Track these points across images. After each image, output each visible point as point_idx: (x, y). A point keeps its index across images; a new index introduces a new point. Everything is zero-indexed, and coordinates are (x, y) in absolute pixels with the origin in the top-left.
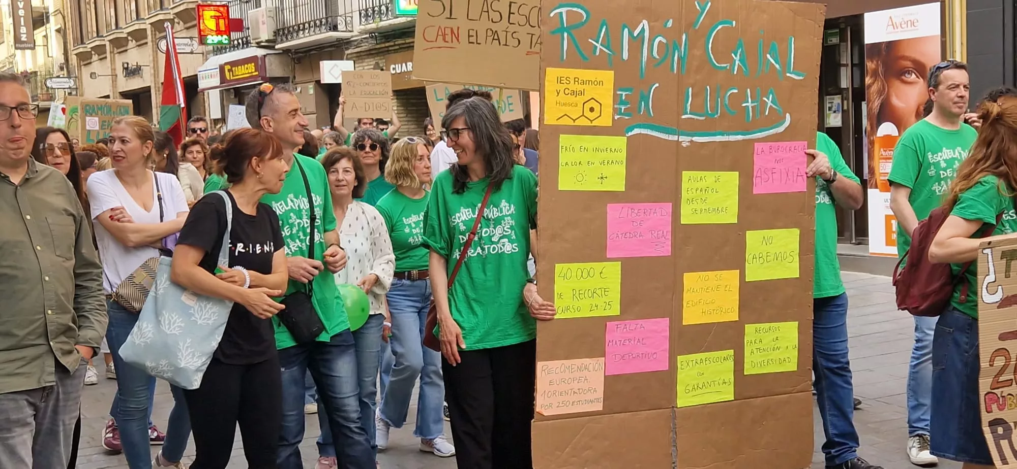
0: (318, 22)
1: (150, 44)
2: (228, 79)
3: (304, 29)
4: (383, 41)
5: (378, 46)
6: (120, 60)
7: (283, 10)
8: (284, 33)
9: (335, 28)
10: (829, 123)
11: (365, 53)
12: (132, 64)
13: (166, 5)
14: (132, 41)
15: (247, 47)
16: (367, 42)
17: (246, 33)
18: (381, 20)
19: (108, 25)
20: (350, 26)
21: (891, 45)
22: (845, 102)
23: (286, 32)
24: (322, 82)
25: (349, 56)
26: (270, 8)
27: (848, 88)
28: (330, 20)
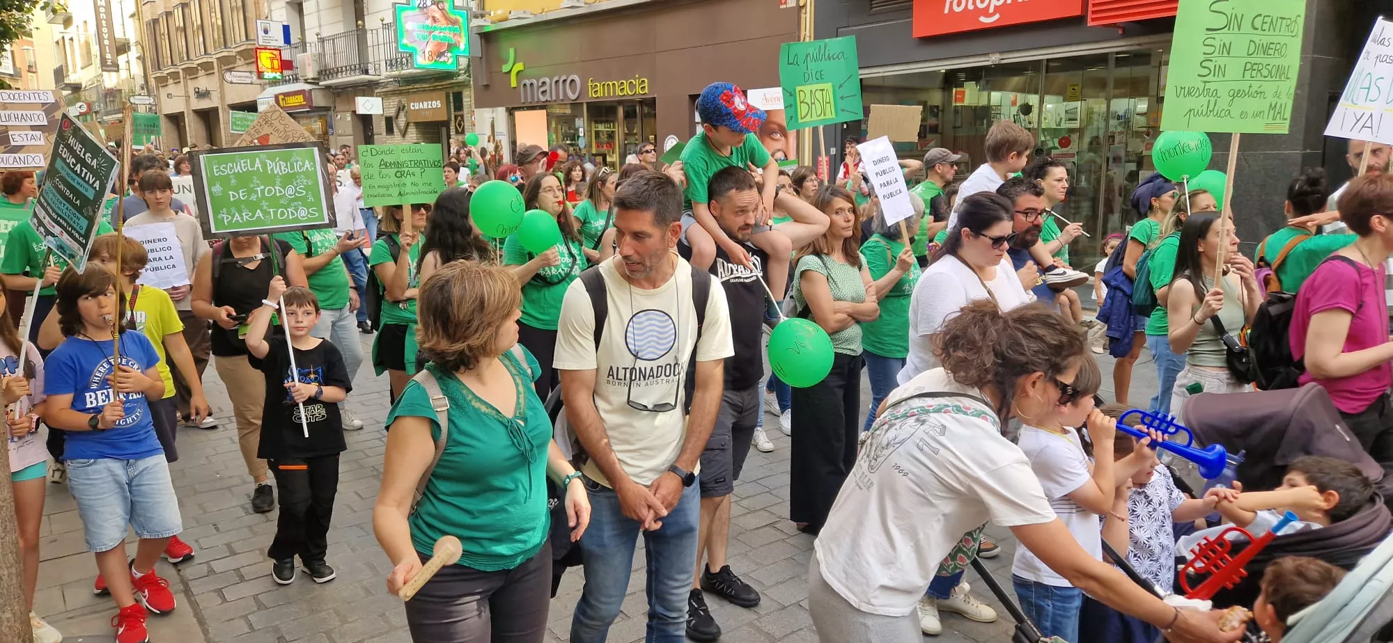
0: (353, 67)
1: (217, 74)
2: (283, 105)
3: (342, 72)
4: (405, 84)
5: (401, 88)
6: (192, 85)
7: (324, 56)
8: (326, 74)
9: (366, 72)
11: (391, 93)
12: (202, 88)
13: (229, 45)
14: (201, 70)
15: (297, 82)
16: (392, 84)
17: (295, 71)
18: (402, 69)
19: (181, 59)
20: (378, 71)
23: (328, 73)
24: (357, 113)
25: (378, 94)
26: (314, 54)
28: (362, 65)
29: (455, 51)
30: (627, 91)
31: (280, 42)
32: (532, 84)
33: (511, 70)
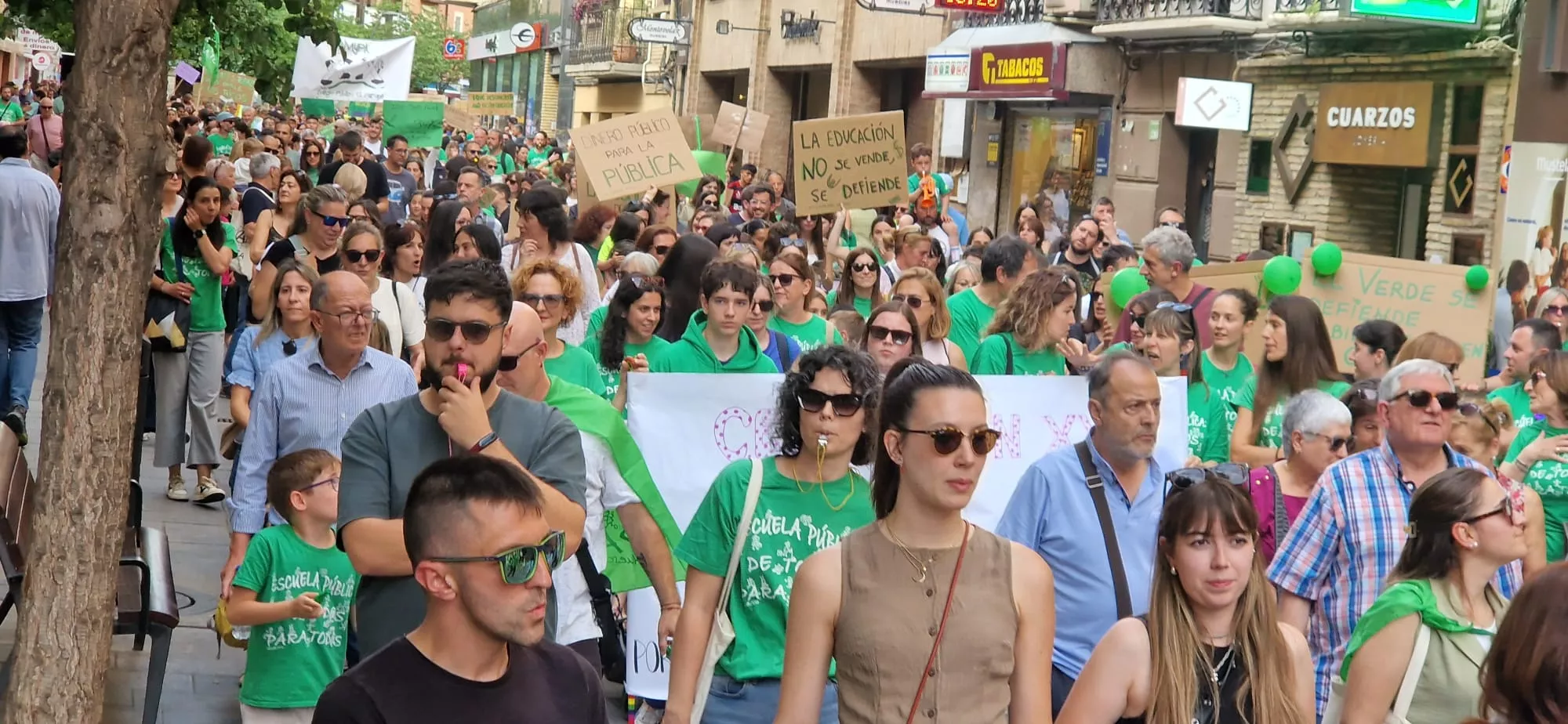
2: (987, 81)
4: (1322, 50)
5: (1309, 62)
6: (779, 3)
8: (1114, 3)
9: (1222, 7)
11: (1279, 72)
12: (803, 13)
15: (1034, 20)
16: (1287, 48)
18: (1322, 9)
20: (1256, 6)
23: (1119, 1)
24: (1177, 122)
25: (1244, 73)
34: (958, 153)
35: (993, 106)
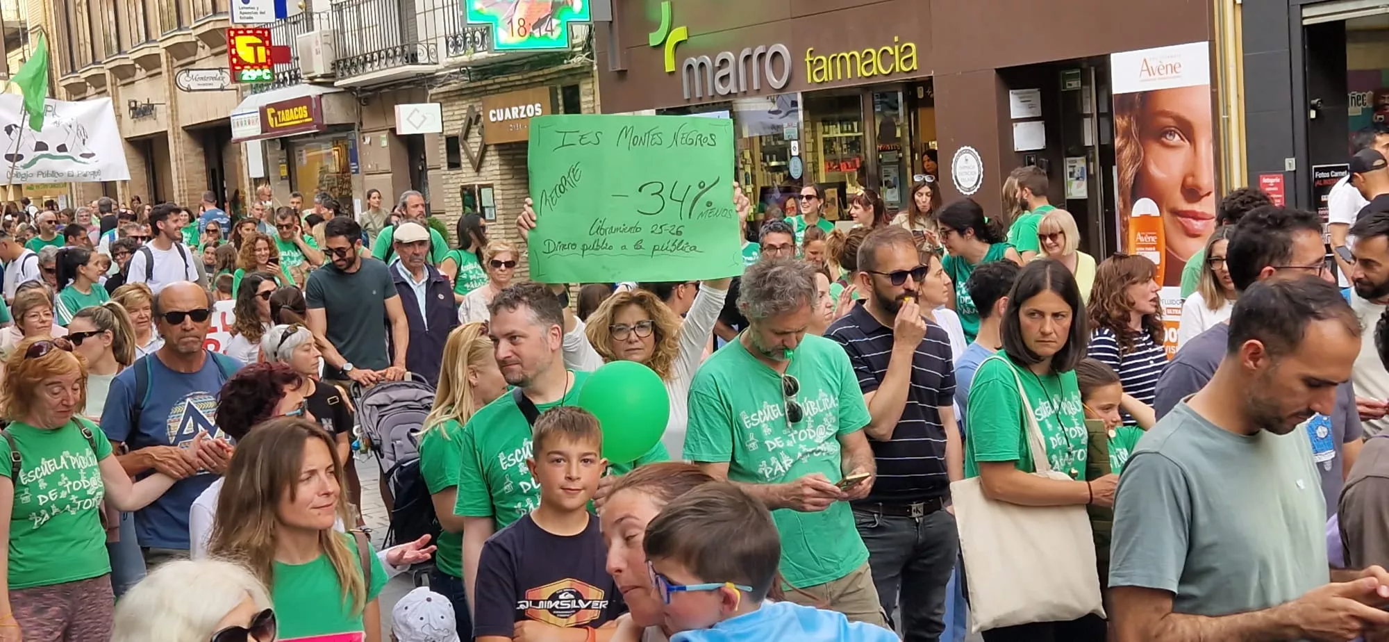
0: (390, 52)
1: (165, 74)
2: (272, 126)
3: (372, 61)
4: (479, 77)
5: (472, 85)
6: (125, 95)
7: (343, 33)
8: (345, 66)
9: (413, 59)
10: (1071, 194)
11: (455, 94)
12: (142, 101)
13: (185, 23)
14: (141, 70)
15: (296, 83)
16: (457, 78)
17: (294, 64)
18: (475, 51)
19: (108, 48)
20: (434, 56)
21: (1147, 97)
22: (1091, 164)
23: (348, 64)
24: (398, 133)
25: (433, 97)
26: (326, 32)
27: (1093, 146)
28: (406, 49)
29: (566, 15)
30: (879, 68)
31: (270, 16)
32: (702, 65)
33: (665, 41)
34: (262, 175)
35: (278, 140)
